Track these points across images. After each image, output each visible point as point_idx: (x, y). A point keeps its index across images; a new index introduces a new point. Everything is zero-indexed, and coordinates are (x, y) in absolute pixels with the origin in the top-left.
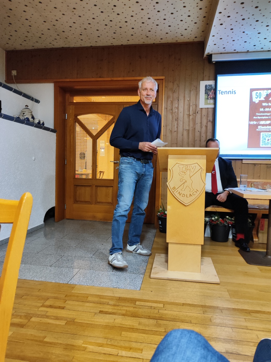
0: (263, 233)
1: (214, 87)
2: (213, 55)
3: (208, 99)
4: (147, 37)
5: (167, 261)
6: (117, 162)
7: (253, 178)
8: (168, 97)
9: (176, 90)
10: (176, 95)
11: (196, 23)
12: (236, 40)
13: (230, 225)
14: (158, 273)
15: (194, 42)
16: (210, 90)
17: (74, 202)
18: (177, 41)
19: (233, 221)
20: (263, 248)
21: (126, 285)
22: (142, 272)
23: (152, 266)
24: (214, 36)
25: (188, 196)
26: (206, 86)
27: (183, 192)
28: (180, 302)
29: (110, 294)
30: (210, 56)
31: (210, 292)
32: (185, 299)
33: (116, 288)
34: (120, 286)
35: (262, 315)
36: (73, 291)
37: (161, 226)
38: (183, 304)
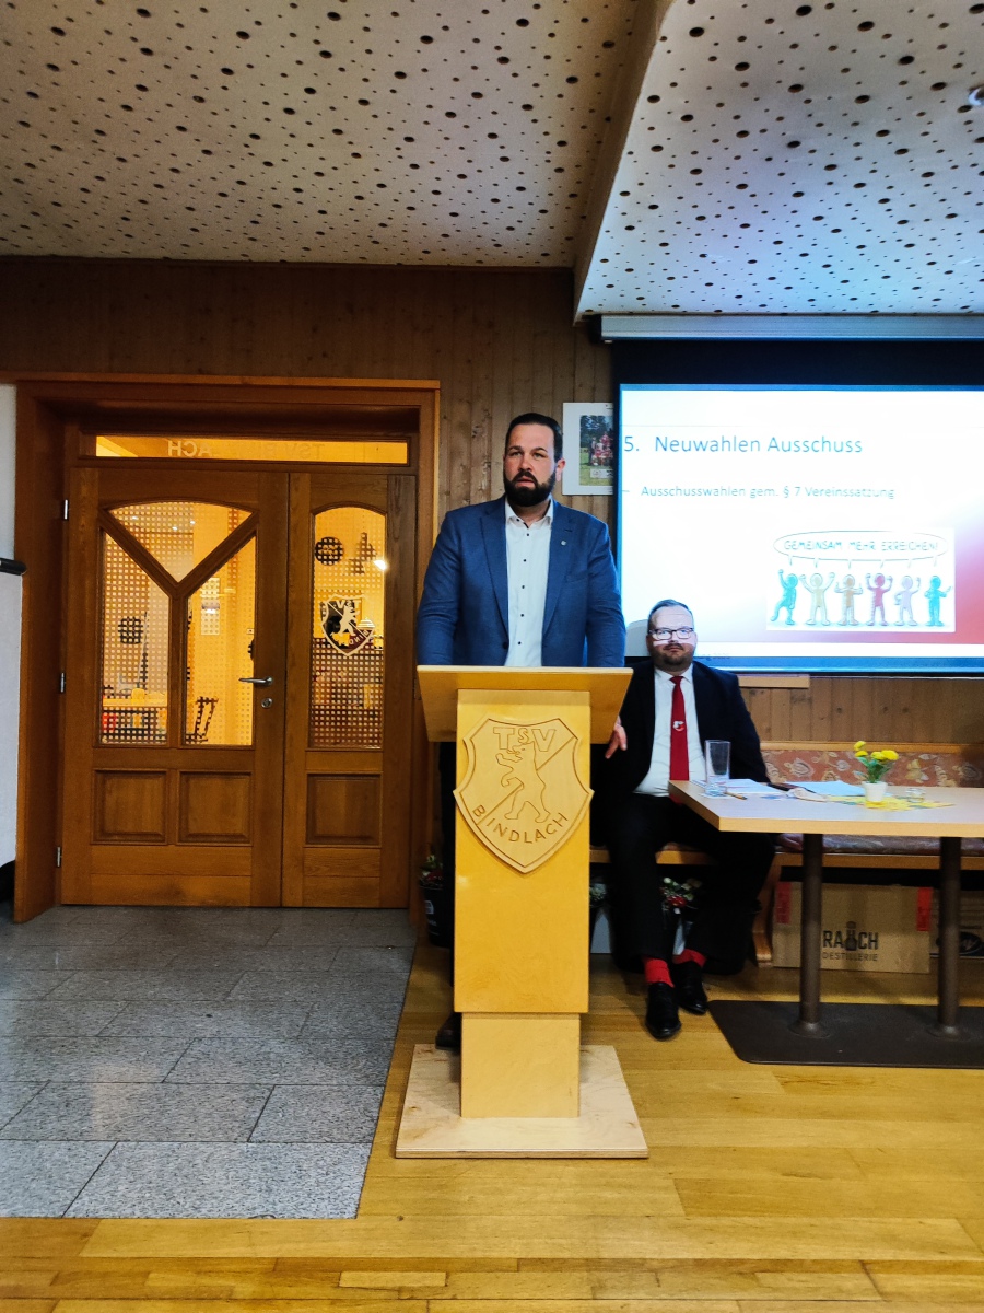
0: (787, 932)
1: (611, 426)
2: (604, 318)
3: (590, 464)
4: (375, 242)
5: (456, 1076)
6: (267, 682)
8: (453, 454)
9: (479, 430)
10: (480, 447)
11: (543, 212)
12: (679, 278)
13: (677, 911)
14: (425, 1130)
15: (539, 268)
16: (598, 435)
17: (95, 839)
18: (481, 262)
19: (686, 893)
20: (790, 991)
21: (301, 1200)
22: (363, 1131)
23: (403, 1100)
24: (605, 261)
25: (532, 837)
26: (584, 420)
27: (513, 825)
28: (506, 1254)
29: (238, 1250)
30: (594, 320)
31: (616, 1195)
32: (524, 1241)
33: (263, 1216)
34: (279, 1207)
35: (795, 1276)
36: (85, 1254)
37: (434, 923)
38: (521, 1264)
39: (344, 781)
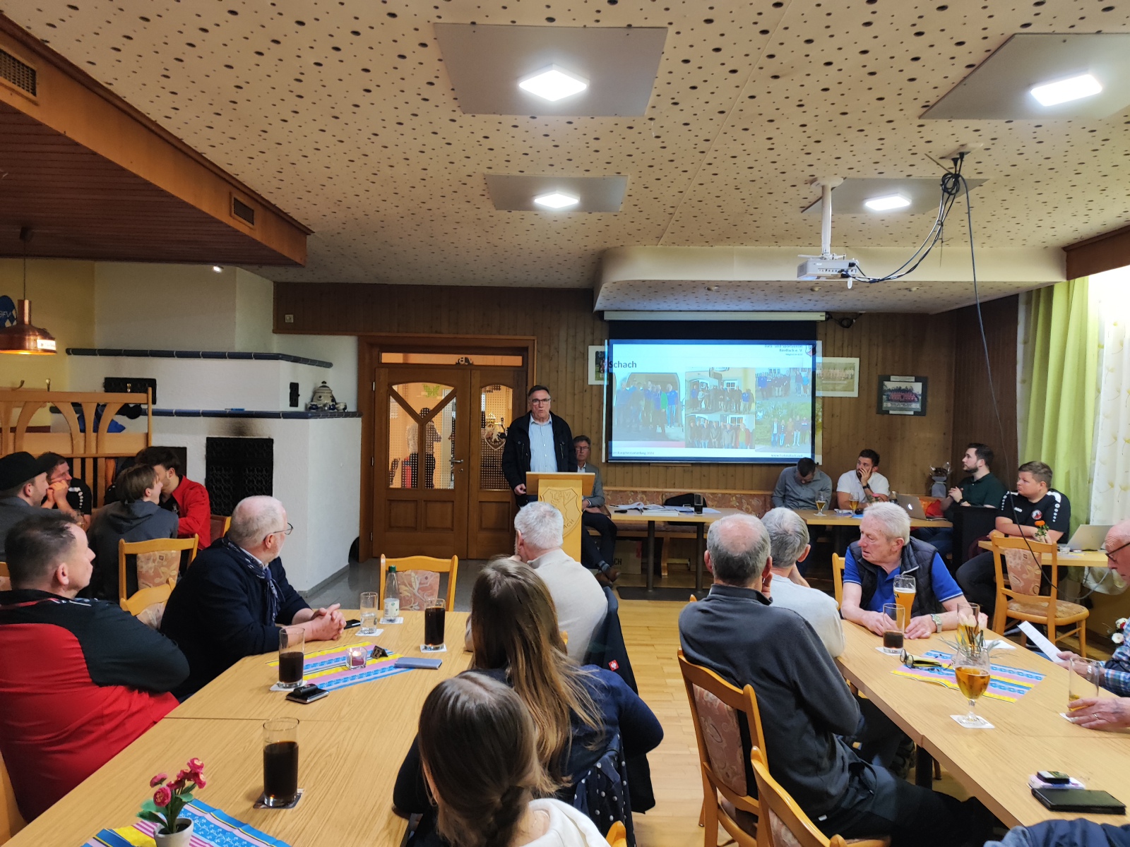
1: (608, 357)
2: (605, 313)
3: (600, 372)
6: (460, 462)
7: (666, 487)
8: (542, 365)
16: (603, 359)
17: (387, 529)
26: (597, 353)
30: (601, 313)
39: (494, 505)
